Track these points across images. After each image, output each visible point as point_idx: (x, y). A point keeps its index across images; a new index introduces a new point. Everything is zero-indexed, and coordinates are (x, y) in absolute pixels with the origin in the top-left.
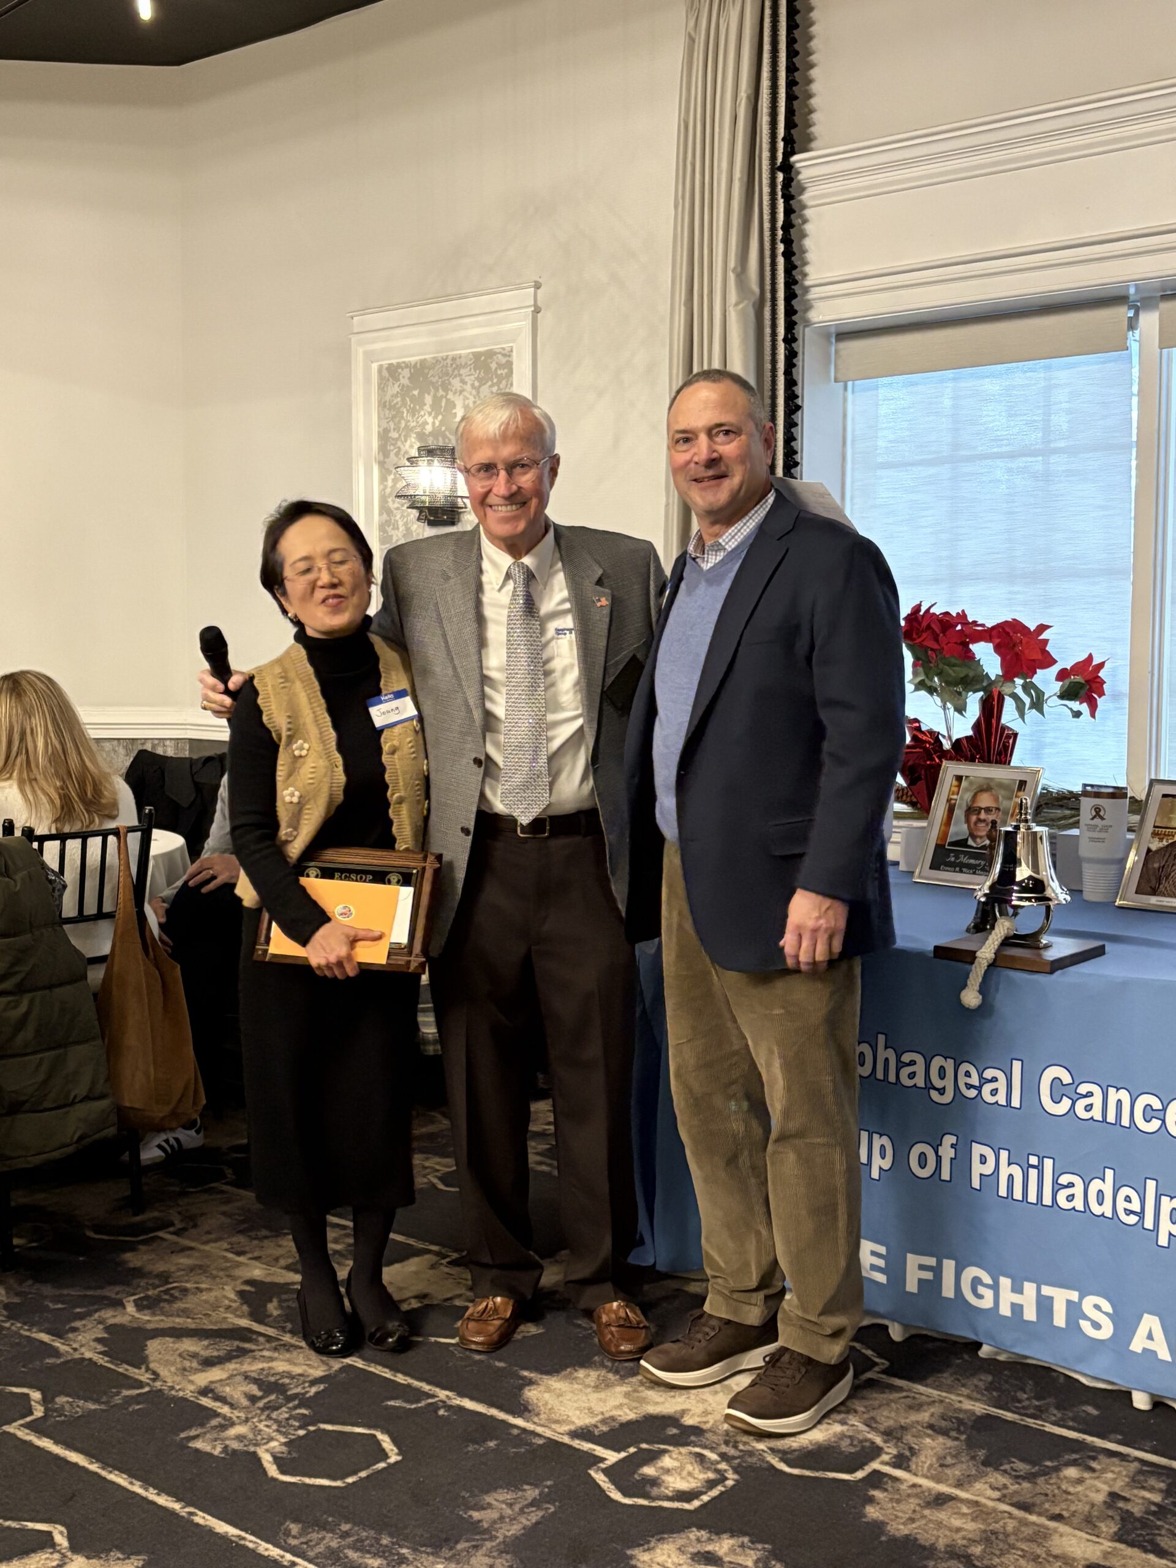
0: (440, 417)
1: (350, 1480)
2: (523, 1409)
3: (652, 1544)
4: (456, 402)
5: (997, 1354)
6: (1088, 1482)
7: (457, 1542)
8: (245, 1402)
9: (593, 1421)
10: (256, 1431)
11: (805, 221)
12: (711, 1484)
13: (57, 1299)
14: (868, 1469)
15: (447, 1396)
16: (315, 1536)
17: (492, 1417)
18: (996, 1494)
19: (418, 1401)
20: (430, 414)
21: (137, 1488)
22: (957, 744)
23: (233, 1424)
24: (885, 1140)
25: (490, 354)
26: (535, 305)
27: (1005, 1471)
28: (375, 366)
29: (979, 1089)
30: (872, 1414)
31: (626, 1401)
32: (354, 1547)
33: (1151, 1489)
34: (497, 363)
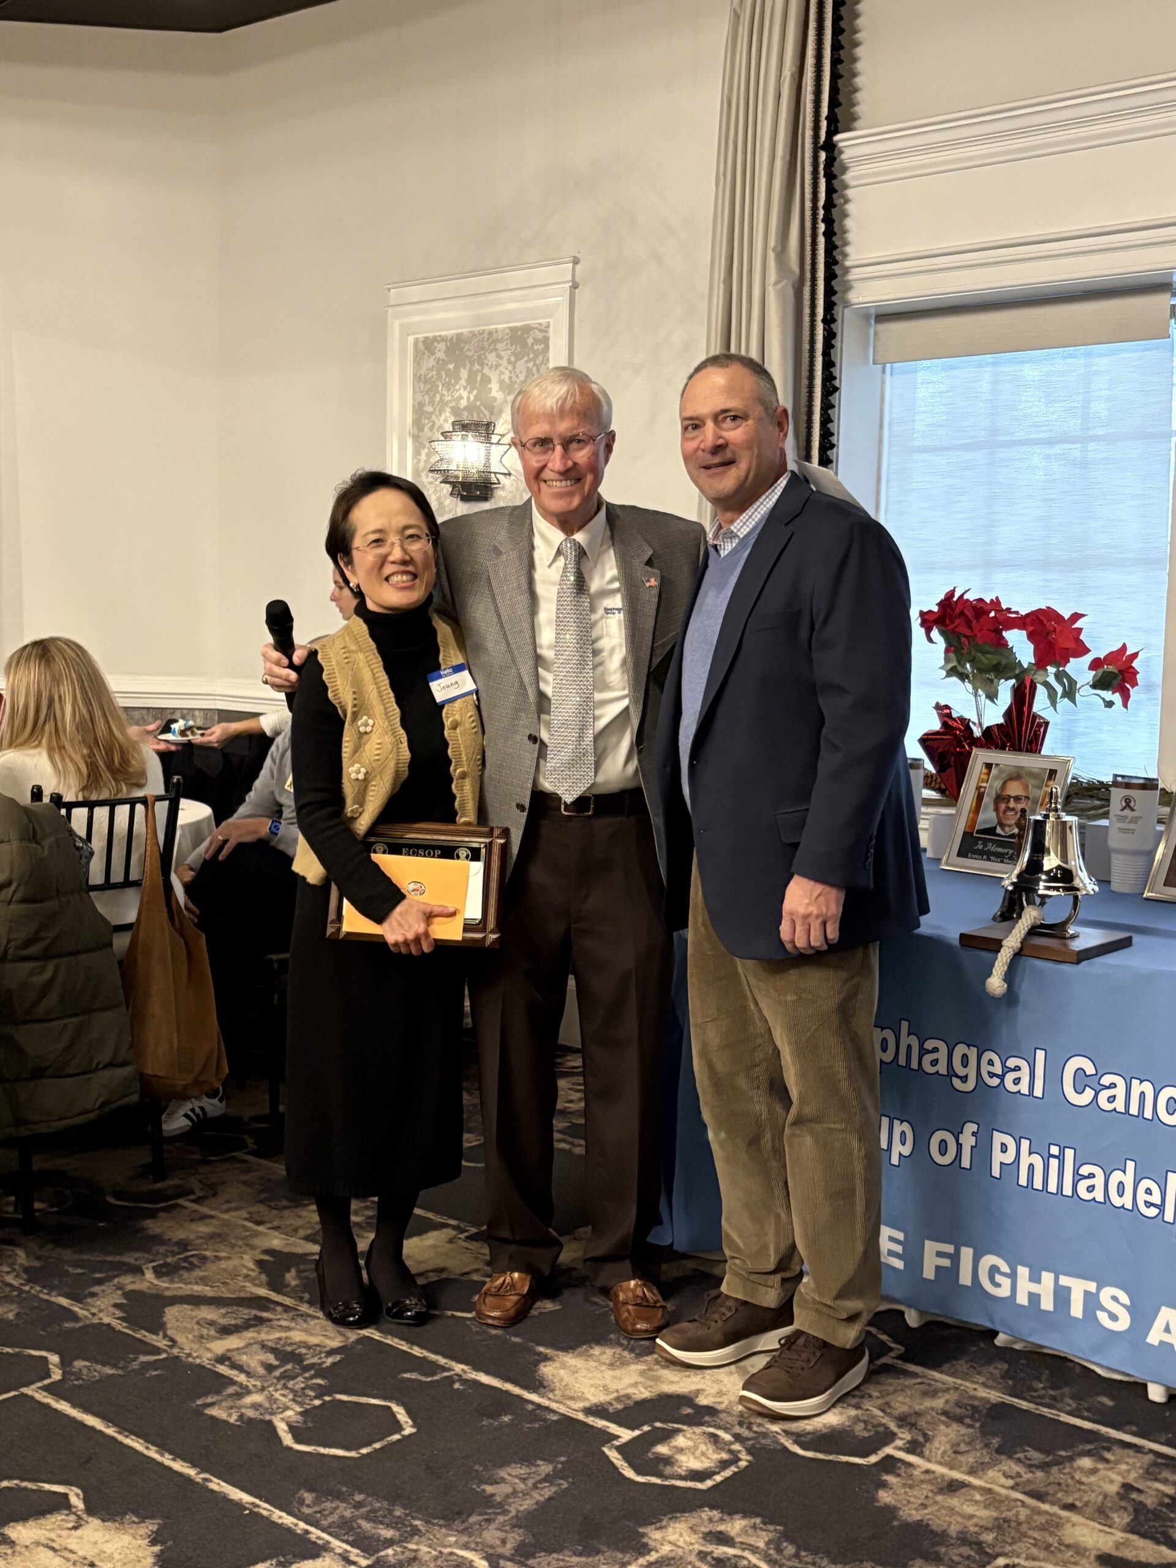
0: (475, 392)
1: (364, 1451)
2: (537, 1385)
3: (664, 1523)
4: (492, 378)
5: (1014, 1343)
6: (1102, 1472)
7: (469, 1516)
8: (261, 1371)
9: (608, 1398)
10: (271, 1399)
11: (847, 201)
12: (724, 1465)
13: (76, 1264)
14: (882, 1454)
15: (463, 1370)
16: (328, 1506)
17: (507, 1392)
18: (1010, 1482)
19: (434, 1374)
20: (465, 388)
21: (153, 1453)
22: (988, 732)
23: (249, 1392)
24: (906, 1127)
25: (527, 329)
26: (573, 280)
27: (1019, 1460)
28: (411, 339)
29: (1002, 1077)
30: (887, 1399)
31: (641, 1379)
32: (367, 1517)
33: (1165, 1481)
34: (534, 338)
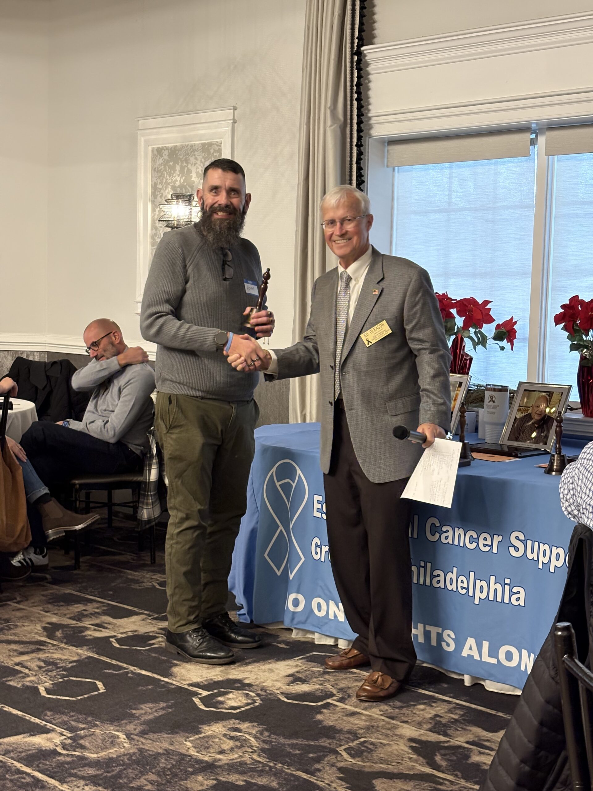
0: (184, 178)
1: (79, 698)
2: (169, 675)
3: (212, 724)
4: (193, 170)
6: (427, 710)
7: (122, 720)
8: (36, 668)
9: (201, 680)
10: (39, 679)
12: (248, 704)
14: (325, 702)
15: (134, 669)
16: (58, 716)
17: (154, 677)
18: (382, 713)
19: (120, 671)
20: (179, 176)
23: (28, 676)
25: (210, 144)
26: (234, 119)
27: (390, 705)
28: (150, 148)
30: (336, 682)
31: (220, 673)
32: (75, 721)
33: (455, 714)
34: (214, 150)
